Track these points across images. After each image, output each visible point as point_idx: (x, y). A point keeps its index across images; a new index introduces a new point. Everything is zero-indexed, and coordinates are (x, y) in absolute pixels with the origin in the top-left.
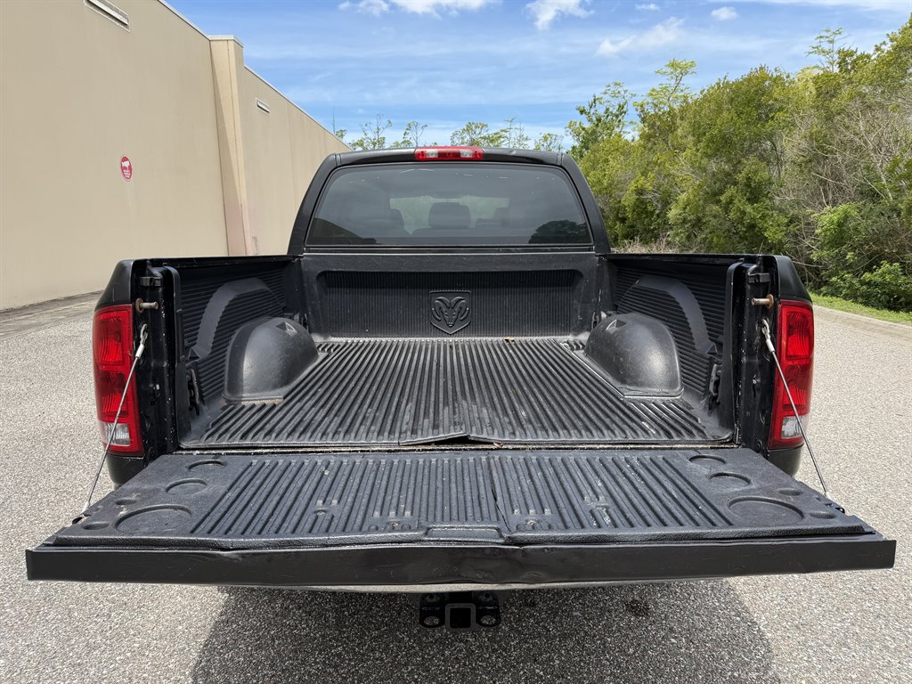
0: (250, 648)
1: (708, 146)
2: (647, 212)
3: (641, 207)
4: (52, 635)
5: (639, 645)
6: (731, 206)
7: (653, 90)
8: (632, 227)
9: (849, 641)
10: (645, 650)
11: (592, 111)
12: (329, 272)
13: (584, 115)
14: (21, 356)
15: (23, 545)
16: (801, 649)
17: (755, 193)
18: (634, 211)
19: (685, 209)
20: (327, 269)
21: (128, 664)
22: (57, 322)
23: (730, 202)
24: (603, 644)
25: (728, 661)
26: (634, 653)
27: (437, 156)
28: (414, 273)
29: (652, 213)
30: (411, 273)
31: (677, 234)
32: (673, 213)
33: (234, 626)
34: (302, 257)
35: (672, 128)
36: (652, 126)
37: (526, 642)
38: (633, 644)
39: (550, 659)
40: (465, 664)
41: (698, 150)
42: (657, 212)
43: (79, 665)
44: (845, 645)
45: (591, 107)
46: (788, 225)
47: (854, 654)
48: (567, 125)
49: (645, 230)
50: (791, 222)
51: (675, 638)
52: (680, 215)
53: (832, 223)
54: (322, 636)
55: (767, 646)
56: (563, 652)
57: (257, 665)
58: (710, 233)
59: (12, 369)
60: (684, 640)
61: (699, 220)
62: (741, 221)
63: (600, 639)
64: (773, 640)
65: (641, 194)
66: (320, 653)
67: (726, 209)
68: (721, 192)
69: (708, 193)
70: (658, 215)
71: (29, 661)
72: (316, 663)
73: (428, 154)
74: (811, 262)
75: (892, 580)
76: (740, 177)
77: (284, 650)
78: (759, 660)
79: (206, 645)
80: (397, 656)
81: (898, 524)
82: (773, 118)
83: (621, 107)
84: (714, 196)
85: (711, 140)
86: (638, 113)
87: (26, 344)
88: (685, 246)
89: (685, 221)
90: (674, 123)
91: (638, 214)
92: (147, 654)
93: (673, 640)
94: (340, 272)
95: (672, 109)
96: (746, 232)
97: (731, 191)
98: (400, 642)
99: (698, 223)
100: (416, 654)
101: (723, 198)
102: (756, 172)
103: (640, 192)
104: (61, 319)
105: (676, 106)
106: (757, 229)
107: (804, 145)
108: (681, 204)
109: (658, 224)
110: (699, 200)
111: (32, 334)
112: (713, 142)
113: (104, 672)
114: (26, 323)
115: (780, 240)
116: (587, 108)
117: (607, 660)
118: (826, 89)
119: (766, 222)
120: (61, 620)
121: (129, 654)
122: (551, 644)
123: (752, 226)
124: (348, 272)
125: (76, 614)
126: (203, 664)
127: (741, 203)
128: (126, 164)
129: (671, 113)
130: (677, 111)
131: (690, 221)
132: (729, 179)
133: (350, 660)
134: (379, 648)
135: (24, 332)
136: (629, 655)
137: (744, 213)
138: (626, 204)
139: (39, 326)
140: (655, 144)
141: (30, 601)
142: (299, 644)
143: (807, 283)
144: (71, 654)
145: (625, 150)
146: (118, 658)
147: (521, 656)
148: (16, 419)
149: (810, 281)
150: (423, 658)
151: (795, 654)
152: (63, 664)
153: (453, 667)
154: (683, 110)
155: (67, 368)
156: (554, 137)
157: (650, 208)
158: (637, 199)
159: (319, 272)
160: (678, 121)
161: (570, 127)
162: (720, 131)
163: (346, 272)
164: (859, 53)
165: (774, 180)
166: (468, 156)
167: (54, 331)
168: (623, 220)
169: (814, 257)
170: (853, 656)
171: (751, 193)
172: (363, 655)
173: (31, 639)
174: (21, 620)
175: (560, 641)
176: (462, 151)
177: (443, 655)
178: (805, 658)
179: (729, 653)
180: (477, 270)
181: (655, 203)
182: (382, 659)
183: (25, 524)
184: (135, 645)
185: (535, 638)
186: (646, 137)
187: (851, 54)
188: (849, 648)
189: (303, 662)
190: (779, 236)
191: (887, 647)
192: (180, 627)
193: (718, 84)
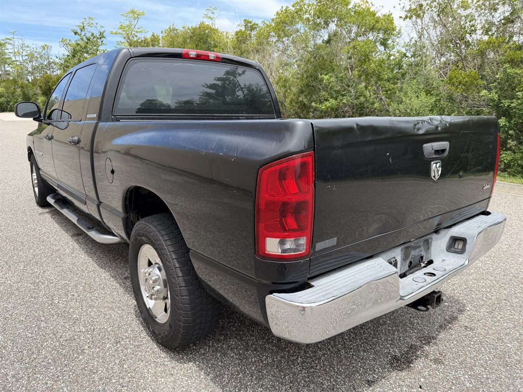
7: (122, 26)
11: (83, 33)
13: (77, 35)
27: (195, 56)
45: (82, 31)
48: (60, 40)
83: (101, 33)
116: (79, 31)
130: (149, 40)
156: (50, 47)
161: (62, 42)
166: (213, 58)
193: (170, 28)
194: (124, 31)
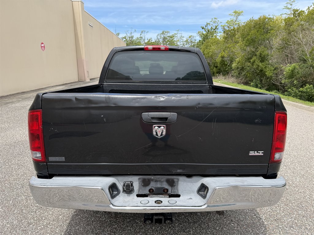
0: (85, 225)
1: (246, 42)
2: (225, 65)
3: (223, 63)
4: (16, 219)
5: (220, 226)
6: (254, 63)
7: (228, 21)
8: (220, 69)
9: (293, 225)
10: (222, 228)
11: (206, 28)
12: (113, 90)
13: (203, 29)
14: (6, 114)
15: (6, 185)
16: (277, 228)
17: (263, 59)
18: (220, 64)
19: (238, 64)
20: (113, 89)
21: (42, 230)
22: (19, 101)
23: (254, 62)
24: (208, 226)
25: (251, 233)
26: (219, 229)
27: (152, 49)
28: (143, 91)
29: (227, 65)
30: (142, 91)
31: (235, 73)
32: (234, 65)
33: (79, 217)
34: (104, 84)
35: (234, 35)
36: (227, 34)
37: (181, 224)
38: (218, 226)
39: (189, 231)
40: (159, 232)
41: (243, 43)
42: (228, 64)
43: (25, 230)
44: (292, 227)
46: (274, 70)
47: (295, 230)
49: (224, 70)
50: (275, 69)
51: (233, 224)
52: (236, 66)
53: (289, 70)
54: (110, 221)
55: (265, 227)
56: (194, 228)
57: (87, 232)
58: (247, 72)
59: (3, 119)
60: (236, 225)
61: (243, 68)
62: (257, 68)
63: (207, 224)
64: (267, 225)
65: (223, 58)
66: (109, 227)
67: (253, 64)
68: (251, 58)
69: (246, 58)
70: (229, 66)
71: (8, 229)
72: (108, 231)
73: (149, 48)
74: (281, 83)
75: (309, 203)
76: (258, 53)
77: (96, 226)
78: (262, 232)
79: (69, 224)
80: (136, 229)
81: (311, 182)
82: (270, 32)
83: (216, 27)
84: (249, 59)
85: (248, 40)
86: (222, 29)
87: (8, 109)
88: (238, 77)
89: (238, 68)
90: (235, 33)
91: (222, 65)
92: (49, 227)
93: (232, 224)
94: (117, 90)
95: (234, 28)
96: (259, 72)
97: (254, 58)
98: (137, 224)
99: (243, 69)
100: (142, 228)
101: (251, 60)
102: (263, 52)
103: (223, 57)
104: (20, 100)
105: (236, 27)
106: (263, 71)
107: (280, 42)
108: (237, 62)
109: (229, 69)
110: (243, 61)
111: (10, 105)
112: (248, 41)
113: (34, 233)
114: (8, 101)
115: (271, 76)
116: (204, 27)
117: (209, 231)
118: (289, 23)
119: (266, 69)
120: (19, 213)
121: (42, 227)
122: (190, 225)
123: (261, 71)
124: (120, 90)
125: (24, 211)
126: (68, 231)
127: (258, 62)
128: (43, 45)
129: (234, 30)
130: (236, 29)
131: (240, 68)
132: (254, 54)
133: (119, 230)
134: (130, 226)
135: (7, 105)
136: (217, 230)
137: (259, 66)
138: (218, 61)
139: (12, 102)
140: (228, 40)
141: (8, 206)
142: (102, 224)
143: (280, 91)
144: (22, 226)
145: (217, 42)
146: (39, 228)
147: (179, 230)
148: (4, 137)
149: (281, 90)
150: (145, 230)
151: (275, 230)
152: (19, 230)
153: (156, 233)
154: (238, 29)
155: (22, 118)
156: (193, 37)
157: (226, 63)
158: (222, 60)
159: (110, 90)
160: (236, 33)
161: (198, 33)
162: (251, 37)
163: (119, 90)
164: (300, 10)
165: (269, 54)
166: (163, 49)
167: (18, 105)
168: (216, 67)
169: (283, 82)
170: (295, 231)
171: (261, 59)
172: (124, 228)
173: (8, 220)
174: (5, 213)
175: (193, 224)
176: (161, 47)
177: (152, 229)
178: (278, 232)
179: (252, 230)
180: (166, 90)
181: (228, 61)
182: (131, 230)
183: (7, 177)
184: (45, 223)
185: (184, 223)
186: (225, 38)
187: (297, 11)
188: (294, 228)
189: (103, 231)
190: (271, 74)
191: (307, 228)
192: (60, 217)
193: (250, 20)
194: (229, 24)
